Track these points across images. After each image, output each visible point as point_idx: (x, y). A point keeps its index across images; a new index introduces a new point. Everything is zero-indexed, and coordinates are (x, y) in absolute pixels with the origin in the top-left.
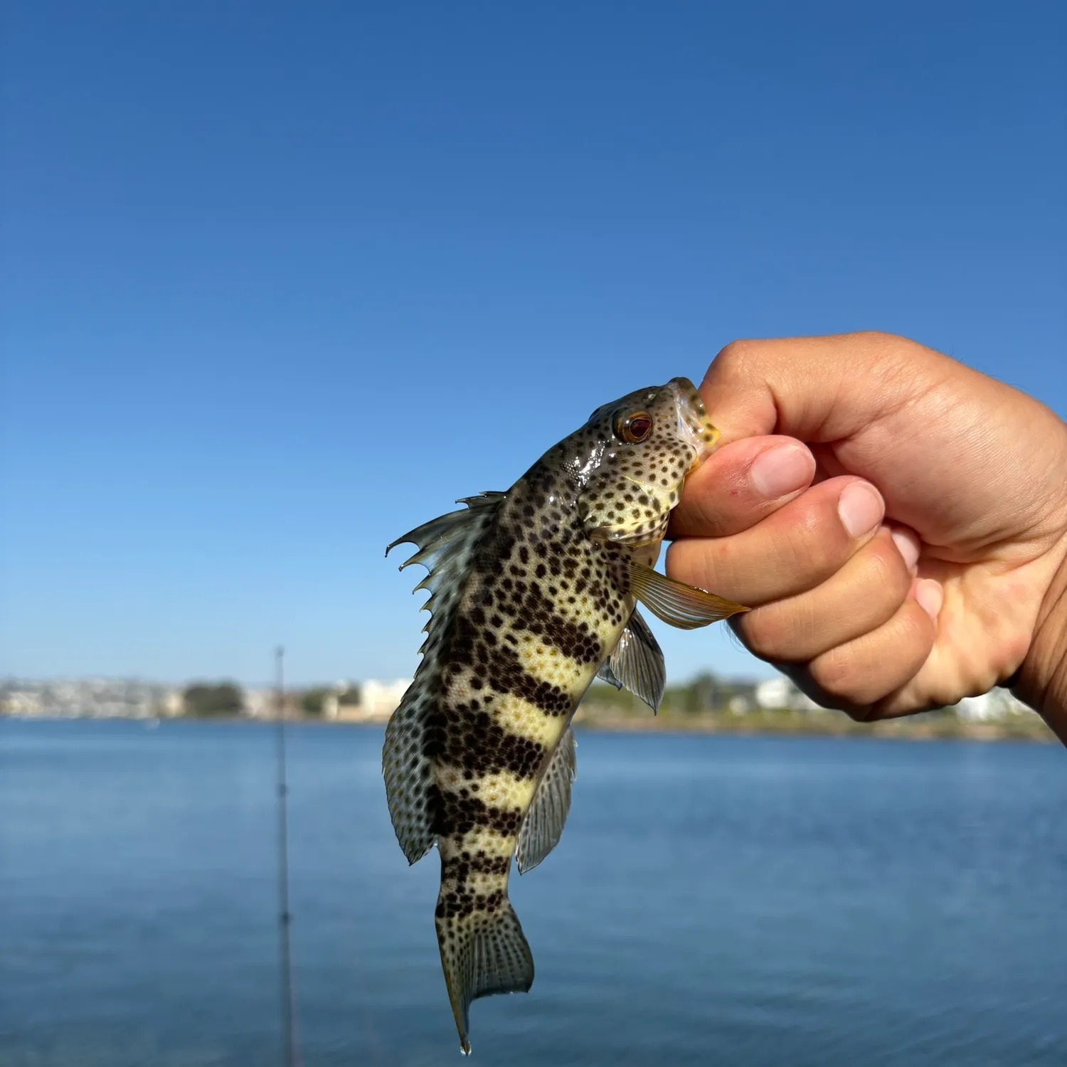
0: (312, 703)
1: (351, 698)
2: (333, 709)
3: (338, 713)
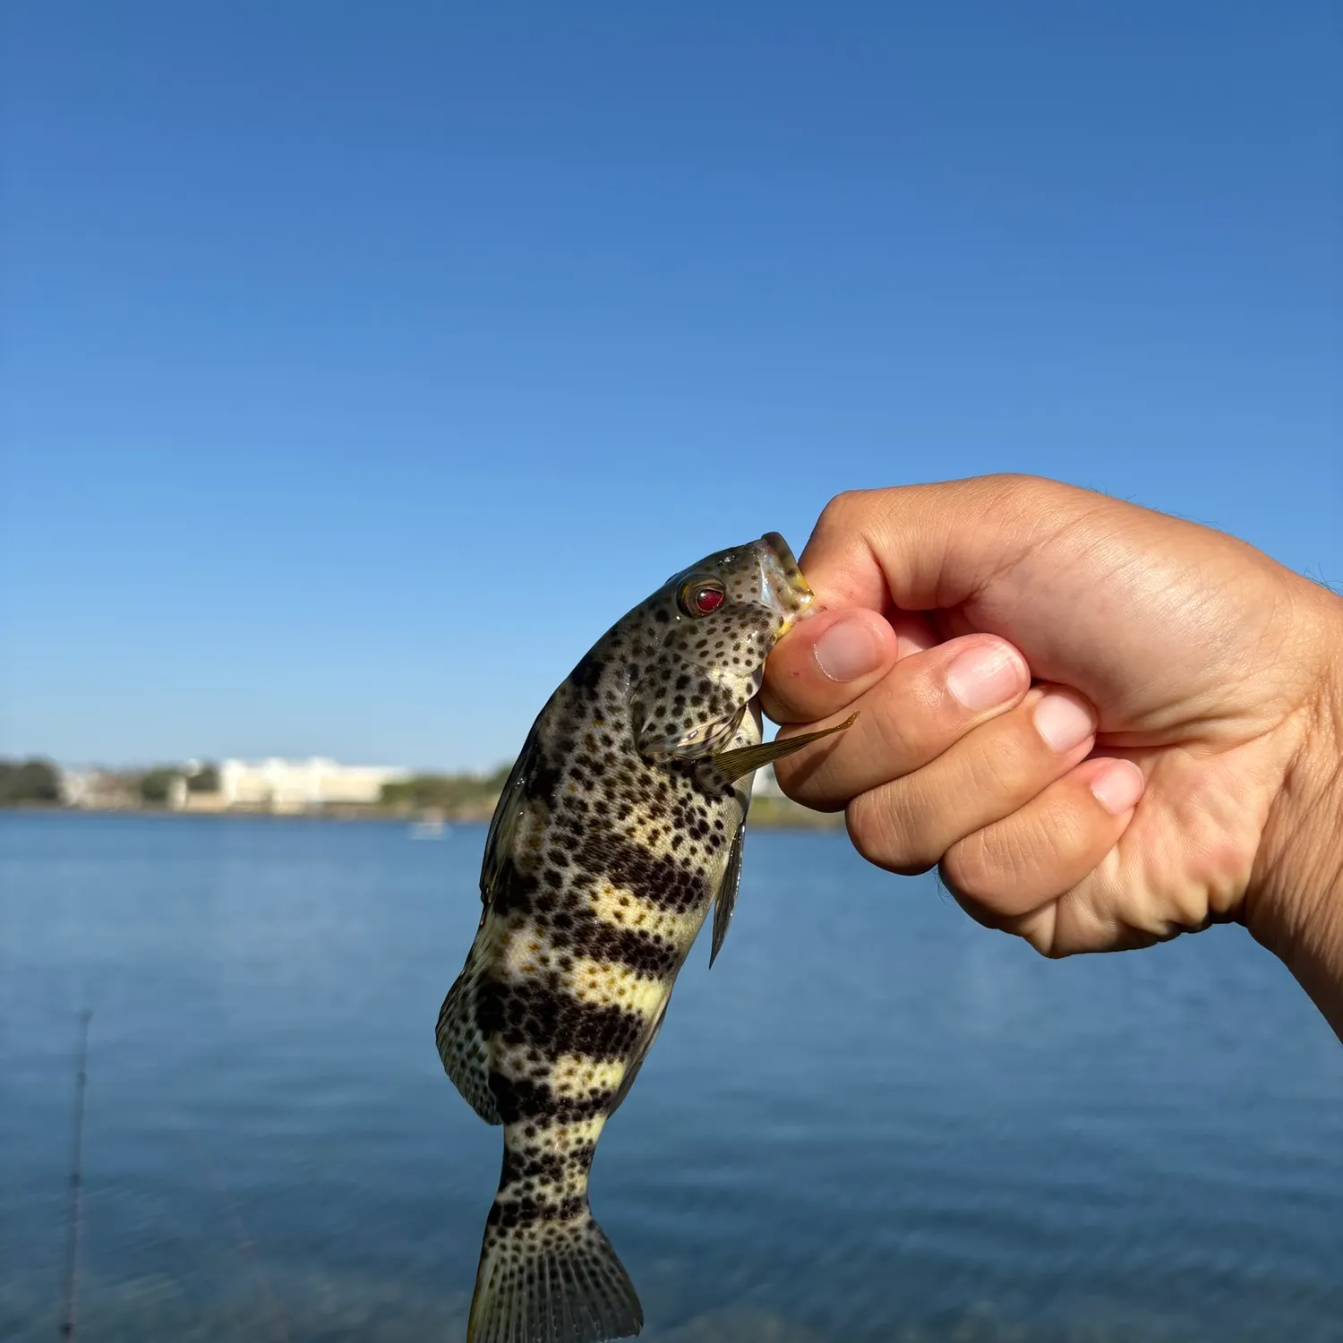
0: (153, 788)
1: (206, 781)
2: (181, 796)
3: (187, 800)
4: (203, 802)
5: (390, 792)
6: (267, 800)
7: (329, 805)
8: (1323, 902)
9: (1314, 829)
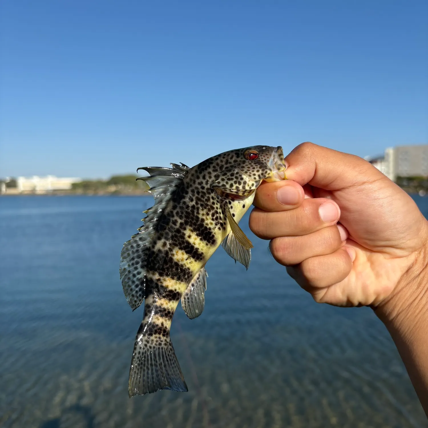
2: (4, 189)
3: (6, 190)
4: (12, 191)
5: (75, 186)
6: (34, 190)
7: (55, 191)
8: (408, 307)
9: (411, 286)
